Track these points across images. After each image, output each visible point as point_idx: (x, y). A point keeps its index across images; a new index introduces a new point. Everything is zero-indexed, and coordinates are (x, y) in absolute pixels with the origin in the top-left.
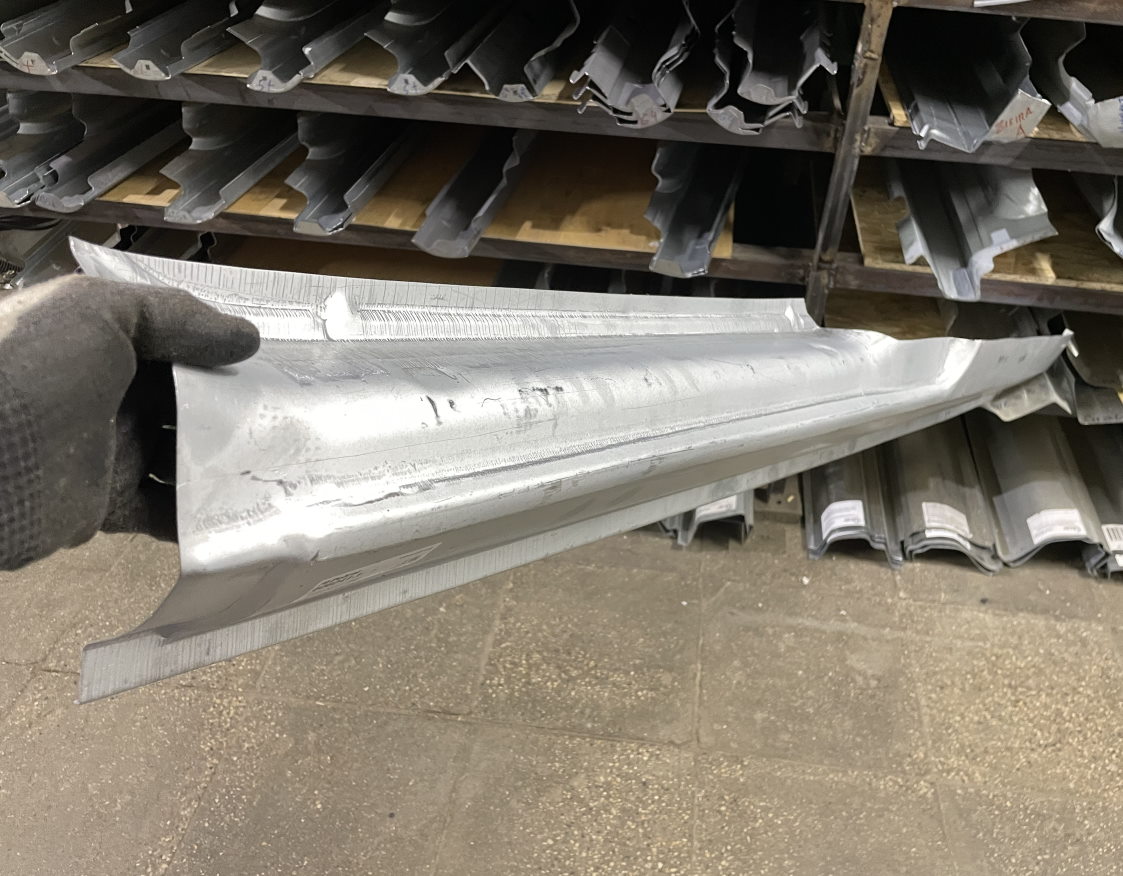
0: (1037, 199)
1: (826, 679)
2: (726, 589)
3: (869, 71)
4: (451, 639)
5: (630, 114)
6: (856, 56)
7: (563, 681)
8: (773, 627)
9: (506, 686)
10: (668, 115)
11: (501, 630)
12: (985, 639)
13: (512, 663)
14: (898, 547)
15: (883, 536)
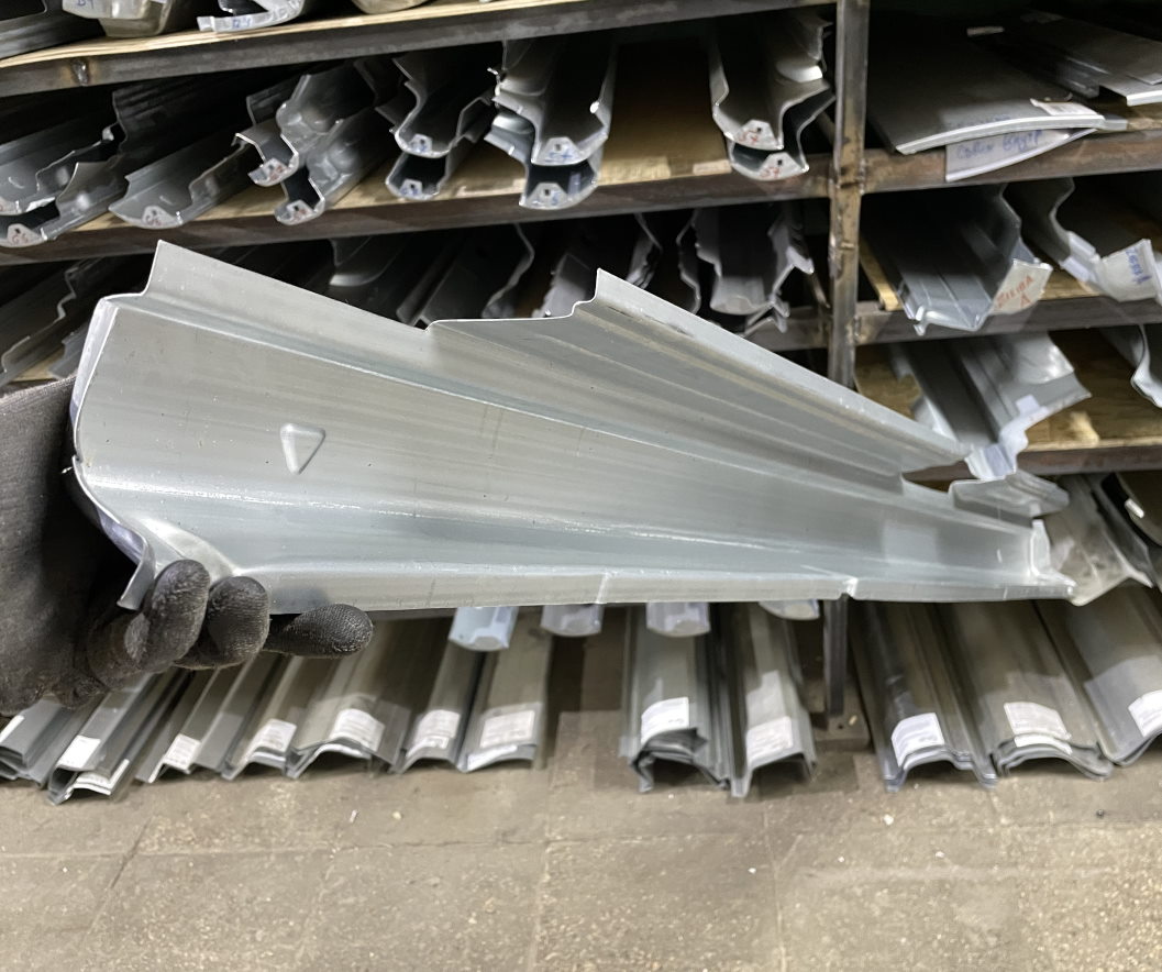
0: (1058, 358)
1: (935, 944)
2: (800, 842)
3: (847, 261)
4: (487, 958)
6: (830, 249)
8: (861, 885)
11: (543, 938)
12: (1110, 862)
14: (988, 761)
15: (967, 753)
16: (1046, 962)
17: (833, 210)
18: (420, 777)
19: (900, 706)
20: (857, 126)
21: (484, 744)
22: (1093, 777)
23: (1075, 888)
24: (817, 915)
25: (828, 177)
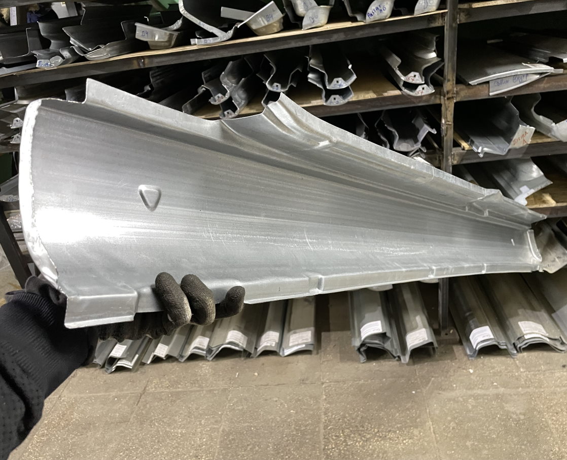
1: (497, 419)
2: (433, 381)
3: (449, 130)
4: (302, 429)
6: (442, 125)
7: (364, 441)
8: (462, 397)
9: (336, 449)
11: (326, 420)
13: (336, 436)
14: (513, 347)
15: (504, 342)
16: (546, 425)
17: (443, 109)
18: (264, 359)
19: (472, 324)
20: (453, 74)
21: (290, 345)
22: (560, 351)
23: (556, 395)
24: (444, 409)
25: (440, 95)
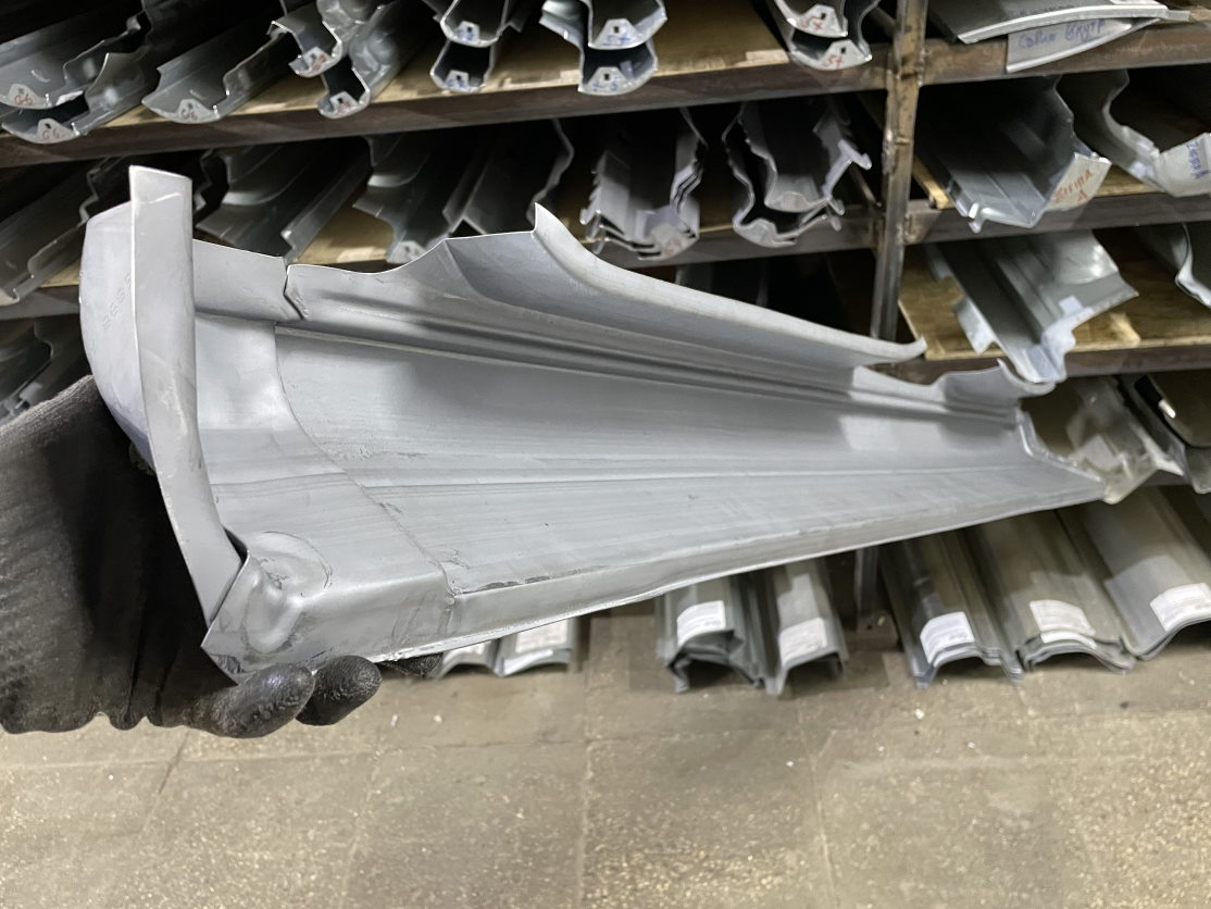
2: (834, 737)
3: (901, 159)
4: (537, 850)
5: (651, 246)
6: (884, 144)
7: (673, 879)
8: (896, 776)
9: (610, 898)
10: (693, 240)
11: (591, 830)
13: (613, 868)
14: (1015, 657)
15: (996, 649)
16: (1078, 844)
17: (890, 102)
18: (457, 682)
19: (928, 605)
20: (919, 13)
21: (519, 649)
22: (1116, 669)
23: (1103, 774)
24: (856, 804)
25: (886, 67)
